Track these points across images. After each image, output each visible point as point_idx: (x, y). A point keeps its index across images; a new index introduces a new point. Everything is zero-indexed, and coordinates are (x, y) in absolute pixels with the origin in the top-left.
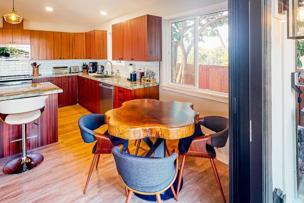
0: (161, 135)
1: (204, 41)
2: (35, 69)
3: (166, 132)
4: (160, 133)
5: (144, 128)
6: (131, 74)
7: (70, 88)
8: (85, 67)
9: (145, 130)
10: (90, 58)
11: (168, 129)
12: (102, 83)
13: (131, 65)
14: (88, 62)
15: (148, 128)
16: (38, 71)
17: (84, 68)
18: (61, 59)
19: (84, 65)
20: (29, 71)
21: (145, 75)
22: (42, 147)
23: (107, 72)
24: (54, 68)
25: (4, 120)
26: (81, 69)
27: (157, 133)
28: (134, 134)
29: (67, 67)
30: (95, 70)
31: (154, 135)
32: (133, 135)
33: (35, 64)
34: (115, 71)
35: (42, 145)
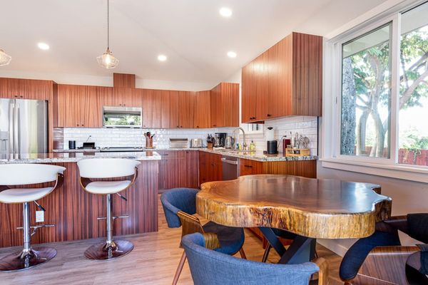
0: (290, 225)
1: (421, 106)
2: (149, 140)
3: (299, 220)
4: (288, 221)
5: (253, 206)
6: (268, 142)
7: (189, 168)
8: (211, 141)
9: (256, 212)
10: (215, 126)
11: (305, 214)
12: (224, 156)
13: (270, 129)
14: (214, 132)
15: (261, 208)
16: (151, 142)
17: (209, 142)
18: (178, 127)
19: (209, 138)
20: (142, 142)
21: (293, 142)
22: (138, 234)
23: (238, 145)
24: (171, 140)
25: (85, 187)
26: (205, 144)
27: (282, 222)
28: (234, 215)
29: (187, 140)
30: (223, 144)
31: (276, 225)
32: (232, 218)
33: (148, 134)
34: (248, 143)
35: (138, 231)
